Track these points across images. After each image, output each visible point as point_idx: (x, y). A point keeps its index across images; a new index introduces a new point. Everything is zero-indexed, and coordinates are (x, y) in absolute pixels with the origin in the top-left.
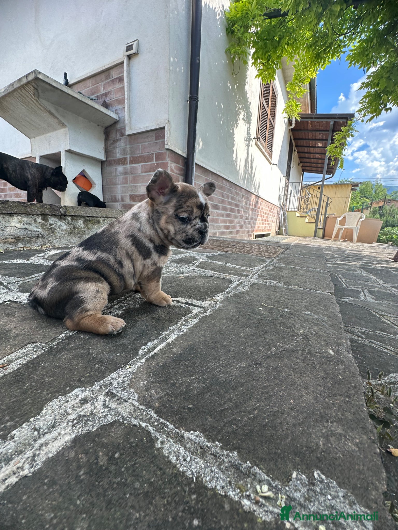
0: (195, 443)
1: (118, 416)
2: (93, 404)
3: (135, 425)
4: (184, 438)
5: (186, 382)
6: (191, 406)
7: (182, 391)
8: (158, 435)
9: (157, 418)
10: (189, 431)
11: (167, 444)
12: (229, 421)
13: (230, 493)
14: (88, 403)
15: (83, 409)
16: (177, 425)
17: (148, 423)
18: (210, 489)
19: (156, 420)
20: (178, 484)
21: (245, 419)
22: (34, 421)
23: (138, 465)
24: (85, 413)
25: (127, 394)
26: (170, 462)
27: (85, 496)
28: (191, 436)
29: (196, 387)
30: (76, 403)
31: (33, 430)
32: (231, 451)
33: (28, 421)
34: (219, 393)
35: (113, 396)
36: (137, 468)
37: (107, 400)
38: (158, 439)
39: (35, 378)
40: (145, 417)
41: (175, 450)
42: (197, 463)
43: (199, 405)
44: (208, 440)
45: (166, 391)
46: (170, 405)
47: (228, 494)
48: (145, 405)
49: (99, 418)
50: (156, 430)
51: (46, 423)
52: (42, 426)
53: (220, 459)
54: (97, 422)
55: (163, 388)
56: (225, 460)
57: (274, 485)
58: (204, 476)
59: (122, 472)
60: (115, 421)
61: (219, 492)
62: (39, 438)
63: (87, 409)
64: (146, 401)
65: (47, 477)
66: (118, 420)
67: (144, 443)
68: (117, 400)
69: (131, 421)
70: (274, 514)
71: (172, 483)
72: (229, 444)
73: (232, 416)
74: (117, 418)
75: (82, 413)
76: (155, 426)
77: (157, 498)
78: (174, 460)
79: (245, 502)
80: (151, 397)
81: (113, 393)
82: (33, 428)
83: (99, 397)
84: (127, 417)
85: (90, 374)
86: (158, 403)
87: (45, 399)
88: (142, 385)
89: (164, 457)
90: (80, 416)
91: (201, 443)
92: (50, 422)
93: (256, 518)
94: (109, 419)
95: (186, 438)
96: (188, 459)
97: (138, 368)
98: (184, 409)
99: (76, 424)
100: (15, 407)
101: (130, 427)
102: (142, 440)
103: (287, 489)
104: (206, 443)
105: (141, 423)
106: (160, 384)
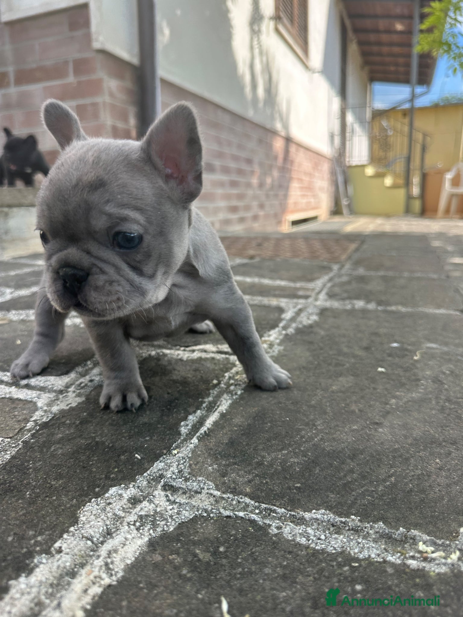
0: (322, 522)
1: (198, 511)
2: (150, 501)
3: (228, 517)
4: (305, 520)
5: (276, 459)
6: (299, 485)
7: (276, 469)
8: (267, 522)
9: (257, 504)
10: (310, 511)
11: (286, 528)
12: (360, 494)
13: (390, 558)
14: (141, 502)
15: (142, 509)
16: (289, 508)
17: (247, 511)
18: (363, 560)
19: (256, 508)
20: (321, 561)
21: (381, 488)
22: (76, 530)
23: (257, 554)
24: (147, 513)
25: (195, 484)
26: (300, 544)
27: (206, 590)
28: (314, 516)
29: (295, 463)
30: (125, 504)
31: (84, 539)
32: (374, 522)
33: (68, 532)
34: (331, 465)
35: (174, 489)
36: (258, 556)
37: (169, 495)
38: (270, 526)
39: (34, 483)
40: (238, 507)
41: (301, 531)
42: (336, 539)
43: (310, 482)
44: (340, 515)
45: (253, 473)
46: (267, 487)
47: (388, 559)
48: (231, 493)
49: (170, 516)
50: (262, 517)
51: (97, 530)
52: (92, 533)
53: (363, 532)
54: (170, 520)
55: (246, 470)
56: (371, 531)
57: (440, 543)
58: (351, 549)
59: (240, 563)
60: (196, 516)
61: (376, 560)
62: (97, 547)
63: (145, 507)
64: (229, 488)
65: (140, 582)
66: (200, 514)
67: (252, 533)
68: (184, 493)
69: (220, 513)
70: (448, 565)
71: (312, 562)
72: (369, 517)
73: (362, 487)
74: (196, 513)
75: (143, 513)
76: (257, 514)
77: (300, 577)
78: (303, 541)
79: (410, 562)
80: (234, 482)
81: (172, 486)
82: (83, 537)
83: (156, 493)
84: (212, 509)
85: (118, 468)
86: (250, 488)
87: (72, 506)
88: (212, 470)
89: (288, 541)
90: (141, 517)
91: (331, 520)
92: (102, 528)
93: (428, 572)
94: (186, 515)
95: (307, 519)
96: (323, 537)
97: (193, 451)
98: (290, 489)
99: (140, 526)
100: (33, 520)
101: (222, 520)
102: (248, 530)
103: (457, 542)
104: (338, 519)
105: (236, 513)
106: (238, 465)
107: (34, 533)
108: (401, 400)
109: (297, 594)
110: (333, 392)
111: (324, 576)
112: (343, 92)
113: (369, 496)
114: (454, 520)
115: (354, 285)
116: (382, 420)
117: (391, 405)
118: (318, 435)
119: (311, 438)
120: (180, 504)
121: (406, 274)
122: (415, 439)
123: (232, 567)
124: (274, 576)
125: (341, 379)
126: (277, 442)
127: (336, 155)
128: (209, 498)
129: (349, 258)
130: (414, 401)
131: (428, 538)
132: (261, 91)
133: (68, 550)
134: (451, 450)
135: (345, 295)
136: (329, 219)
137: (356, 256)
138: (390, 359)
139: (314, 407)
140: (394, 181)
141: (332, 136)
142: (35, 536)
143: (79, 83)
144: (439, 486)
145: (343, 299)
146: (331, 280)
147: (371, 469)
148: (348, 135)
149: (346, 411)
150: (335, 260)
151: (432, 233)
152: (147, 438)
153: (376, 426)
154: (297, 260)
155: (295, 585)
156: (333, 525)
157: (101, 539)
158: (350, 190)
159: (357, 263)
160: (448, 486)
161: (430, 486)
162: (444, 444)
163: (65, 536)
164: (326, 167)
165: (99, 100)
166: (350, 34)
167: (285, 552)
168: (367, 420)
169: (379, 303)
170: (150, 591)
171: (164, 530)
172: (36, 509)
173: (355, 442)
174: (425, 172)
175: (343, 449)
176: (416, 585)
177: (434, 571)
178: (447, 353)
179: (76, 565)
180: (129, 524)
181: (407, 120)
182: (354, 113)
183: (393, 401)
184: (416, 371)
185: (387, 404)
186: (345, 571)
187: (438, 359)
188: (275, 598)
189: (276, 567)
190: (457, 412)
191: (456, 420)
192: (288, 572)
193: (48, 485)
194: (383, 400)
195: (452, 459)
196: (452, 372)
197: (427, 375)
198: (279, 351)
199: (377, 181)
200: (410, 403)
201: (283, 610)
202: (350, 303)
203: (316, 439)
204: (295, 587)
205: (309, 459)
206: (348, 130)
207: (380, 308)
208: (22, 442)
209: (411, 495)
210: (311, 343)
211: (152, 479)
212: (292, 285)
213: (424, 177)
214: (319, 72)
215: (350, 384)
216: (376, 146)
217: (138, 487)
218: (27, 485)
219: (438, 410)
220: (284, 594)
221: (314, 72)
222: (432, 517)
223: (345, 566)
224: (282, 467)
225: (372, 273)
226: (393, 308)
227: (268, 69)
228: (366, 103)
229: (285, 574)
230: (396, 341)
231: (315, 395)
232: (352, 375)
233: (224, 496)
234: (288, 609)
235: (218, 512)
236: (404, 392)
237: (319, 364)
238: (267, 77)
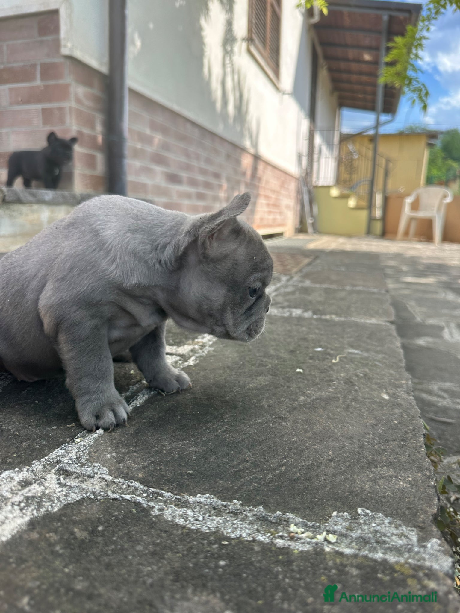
0: (205, 505)
1: (86, 494)
2: (41, 484)
3: (115, 499)
4: (189, 503)
5: (176, 448)
6: (191, 472)
7: (173, 457)
8: (151, 504)
9: (145, 488)
10: (195, 495)
11: (167, 510)
12: (248, 481)
13: (260, 538)
14: (31, 484)
15: (30, 491)
16: (176, 492)
17: (135, 494)
18: (234, 539)
19: (144, 492)
20: (193, 540)
21: (270, 476)
23: (134, 533)
24: (34, 495)
25: (89, 469)
26: (177, 525)
27: (74, 564)
28: (198, 500)
29: (193, 451)
30: (14, 486)
32: (255, 506)
34: (228, 454)
35: (67, 474)
36: (133, 535)
37: (62, 479)
38: (153, 508)
40: (127, 490)
41: (181, 513)
42: (213, 520)
43: (203, 469)
44: (223, 499)
45: (149, 460)
46: (160, 473)
47: (257, 538)
48: (123, 477)
49: (57, 498)
50: (147, 501)
53: (241, 515)
54: (56, 502)
55: (143, 457)
56: (249, 514)
57: (311, 525)
58: (224, 529)
59: (114, 541)
60: (83, 498)
61: (246, 539)
63: (34, 489)
64: (123, 473)
66: (87, 497)
67: (134, 514)
68: (78, 477)
69: (107, 495)
70: (313, 544)
71: (185, 540)
72: (251, 501)
73: (252, 475)
74: (84, 495)
75: (30, 494)
76: (143, 497)
77: (169, 554)
78: (181, 522)
79: (278, 541)
81: (67, 471)
83: (48, 476)
84: (101, 492)
85: (17, 453)
86: (142, 474)
88: (109, 457)
89: (167, 521)
90: (27, 498)
91: (214, 504)
93: (292, 550)
94: (73, 497)
95: (191, 503)
96: (201, 518)
97: (96, 440)
98: (181, 475)
99: (24, 507)
101: (108, 502)
102: (131, 512)
103: (327, 524)
104: (220, 502)
105: (123, 496)
106: (137, 453)
108: (310, 398)
109: (162, 569)
110: (249, 389)
111: (193, 553)
113: (256, 483)
114: (331, 506)
115: (297, 295)
116: (288, 415)
117: (299, 402)
118: (223, 427)
119: (215, 430)
120: (70, 487)
121: (349, 288)
122: (315, 434)
123: (106, 544)
124: (144, 552)
125: (260, 378)
126: (181, 433)
128: (100, 482)
131: (301, 520)
134: (346, 444)
135: (286, 304)
136: (294, 236)
138: (311, 361)
139: (227, 402)
144: (326, 475)
146: (278, 289)
147: (265, 459)
149: (256, 407)
150: (286, 272)
152: (54, 428)
153: (280, 421)
155: (162, 560)
156: (214, 509)
160: (334, 475)
161: (317, 475)
167: (161, 531)
168: (273, 414)
169: (316, 312)
170: (19, 565)
171: (47, 511)
173: (256, 434)
175: (243, 440)
176: (277, 561)
177: (298, 549)
178: (366, 359)
180: (13, 504)
183: (302, 398)
185: (295, 401)
186: (214, 549)
187: (356, 363)
189: (149, 545)
192: (158, 549)
194: (294, 397)
195: (344, 452)
196: (366, 375)
197: (341, 377)
198: (209, 352)
200: (318, 401)
201: (145, 582)
202: (289, 311)
203: (219, 431)
204: (162, 563)
205: (208, 448)
207: (315, 317)
209: (297, 483)
211: (49, 464)
215: (267, 383)
217: (32, 471)
219: (343, 408)
220: (150, 569)
222: (311, 502)
223: (214, 544)
224: (179, 456)
225: (317, 285)
226: (327, 317)
229: (155, 551)
232: (271, 375)
233: (116, 480)
234: (149, 581)
235: (105, 495)
236: (315, 391)
237: (243, 364)
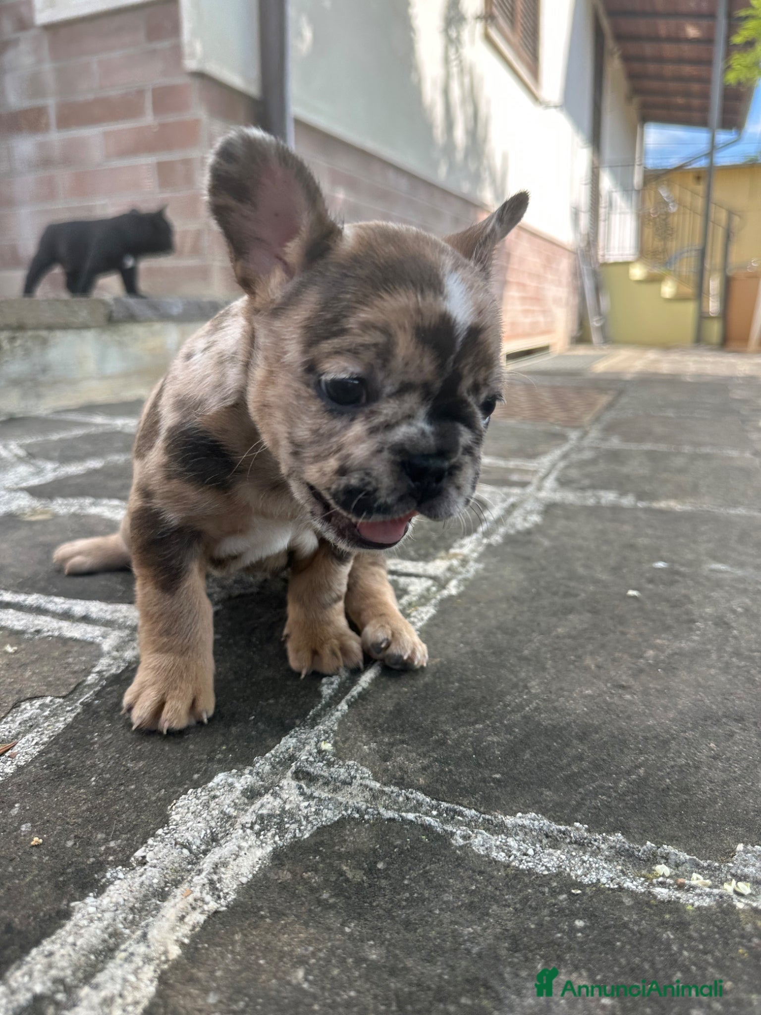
0: (531, 830)
1: (346, 810)
2: (275, 795)
3: (392, 820)
4: (506, 827)
5: (466, 736)
6: (498, 776)
7: (465, 752)
8: (449, 828)
9: (434, 802)
10: (514, 814)
11: (476, 837)
12: (590, 791)
13: (628, 884)
14: (261, 795)
15: (262, 806)
16: (482, 809)
17: (419, 812)
18: (589, 885)
19: (433, 807)
20: (526, 886)
21: (622, 784)
22: (166, 834)
23: (433, 873)
24: (270, 812)
25: (342, 770)
26: (496, 862)
27: (356, 922)
28: (520, 822)
29: (493, 742)
30: (238, 798)
31: (178, 846)
32: (608, 832)
33: (154, 835)
34: (549, 748)
35: (311, 779)
36: (433, 877)
37: (304, 786)
38: (452, 834)
39: (102, 765)
40: (406, 805)
41: (498, 843)
42: (550, 854)
43: (515, 771)
44: (558, 822)
45: (430, 756)
46: (451, 778)
47: (625, 885)
48: (396, 784)
49: (304, 817)
50: (441, 822)
51: (196, 834)
52: (191, 839)
53: (591, 847)
54: (304, 823)
55: (420, 751)
56: (603, 846)
57: (705, 865)
58: (571, 870)
59: (407, 885)
60: (343, 818)
61: (607, 886)
62: (197, 859)
63: (268, 803)
64: (394, 777)
65: (261, 909)
66: (349, 816)
67: (426, 843)
68: (327, 783)
69: (379, 813)
70: (714, 896)
71: (513, 887)
72: (602, 825)
73: (594, 782)
74: (344, 812)
75: (264, 811)
76: (434, 817)
77: (495, 907)
78: (502, 857)
79: (658, 890)
80: (401, 769)
81: (308, 773)
82: (176, 844)
83: (284, 782)
84: (368, 807)
85: (227, 745)
86: (424, 779)
87: (159, 799)
88: (367, 751)
89: (479, 856)
90: (261, 817)
91: (545, 828)
92: (204, 832)
93: (684, 905)
94: (328, 815)
95: (509, 826)
96: (531, 852)
97: (341, 722)
98: (484, 782)
99: (260, 831)
100: (102, 818)
101: (383, 823)
102: (420, 840)
103: (731, 865)
104: (554, 826)
105: (404, 814)
106: (408, 744)
107: (104, 836)
108: (663, 652)
109: (489, 931)
110: (558, 637)
111: (530, 906)
112: (595, 140)
113: (603, 794)
114: (729, 833)
115: (602, 466)
116: (632, 682)
117: (647, 659)
118: (531, 702)
119: (520, 707)
120: (320, 799)
121: (687, 449)
122: (681, 712)
123: (395, 891)
124: (456, 905)
125: (571, 617)
126: (467, 712)
127: (583, 245)
128: (363, 791)
129: (597, 419)
130: (681, 653)
131: (688, 857)
132: (460, 134)
133: (155, 861)
134: (734, 729)
135: (586, 482)
136: (569, 350)
137: (609, 416)
138: (650, 586)
139: (527, 659)
140: (678, 288)
141: (576, 214)
142: (106, 841)
143: (163, 126)
144: (711, 782)
145: (583, 489)
146: (565, 456)
147: (609, 755)
148: (602, 211)
149: (576, 667)
150: (573, 423)
151: (737, 378)
152: (271, 701)
153: (620, 691)
154: (512, 422)
155: (486, 918)
156: (547, 836)
157: (203, 847)
158: (605, 303)
159: (610, 429)
160: (725, 783)
161: (697, 783)
162: (724, 720)
163: (150, 841)
164: (565, 264)
165: (194, 154)
166: (610, 43)
167: (474, 871)
168: (607, 681)
169: (640, 496)
170: (276, 920)
171: (295, 837)
172: (106, 802)
173: (587, 714)
174: (730, 274)
175: (569, 724)
176: (664, 924)
177: (693, 905)
178: (742, 580)
179: (166, 882)
180: (243, 827)
181: (701, 188)
182: (615, 176)
183: (651, 653)
184: (690, 606)
185: (641, 657)
186: (561, 901)
187: (727, 588)
188: (455, 935)
189: (460, 892)
190: (748, 672)
191: (747, 685)
192: (476, 900)
193: (122, 768)
194: (635, 651)
195: (735, 743)
196: (747, 610)
197: (706, 613)
198: (477, 571)
199: (650, 288)
200: (676, 657)
201: (469, 952)
202: (594, 495)
203: (527, 709)
204: (487, 921)
205: (515, 737)
206: (603, 203)
207: (641, 505)
208: (81, 704)
209: (668, 795)
210: (528, 559)
211: (278, 763)
212: (501, 463)
213: (728, 284)
214: (556, 107)
215: (586, 626)
216: (649, 231)
217: (258, 773)
218: (92, 767)
219: (720, 669)
220: (470, 930)
221: (546, 105)
222: (696, 827)
223: (560, 893)
224: (474, 749)
225: (633, 446)
226: (662, 504)
227: (472, 97)
228: (633, 159)
229: (472, 902)
230: (662, 559)
231: (530, 641)
232: (589, 611)
233: (386, 789)
234: (475, 950)
235: (376, 812)
236: (669, 640)
237: (538, 594)
238: (470, 110)
